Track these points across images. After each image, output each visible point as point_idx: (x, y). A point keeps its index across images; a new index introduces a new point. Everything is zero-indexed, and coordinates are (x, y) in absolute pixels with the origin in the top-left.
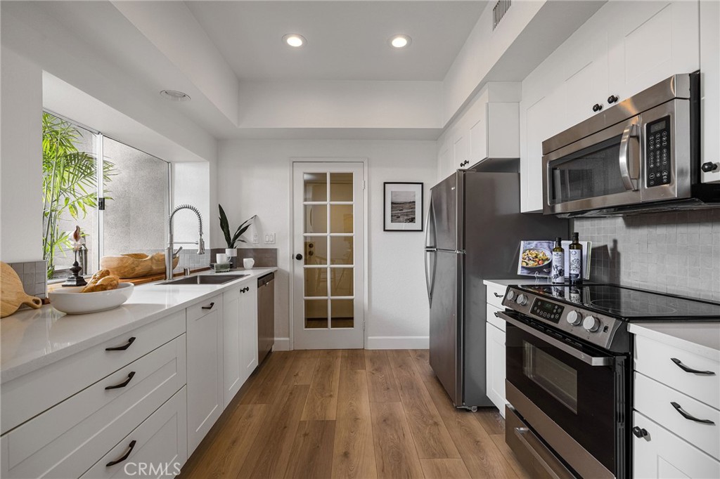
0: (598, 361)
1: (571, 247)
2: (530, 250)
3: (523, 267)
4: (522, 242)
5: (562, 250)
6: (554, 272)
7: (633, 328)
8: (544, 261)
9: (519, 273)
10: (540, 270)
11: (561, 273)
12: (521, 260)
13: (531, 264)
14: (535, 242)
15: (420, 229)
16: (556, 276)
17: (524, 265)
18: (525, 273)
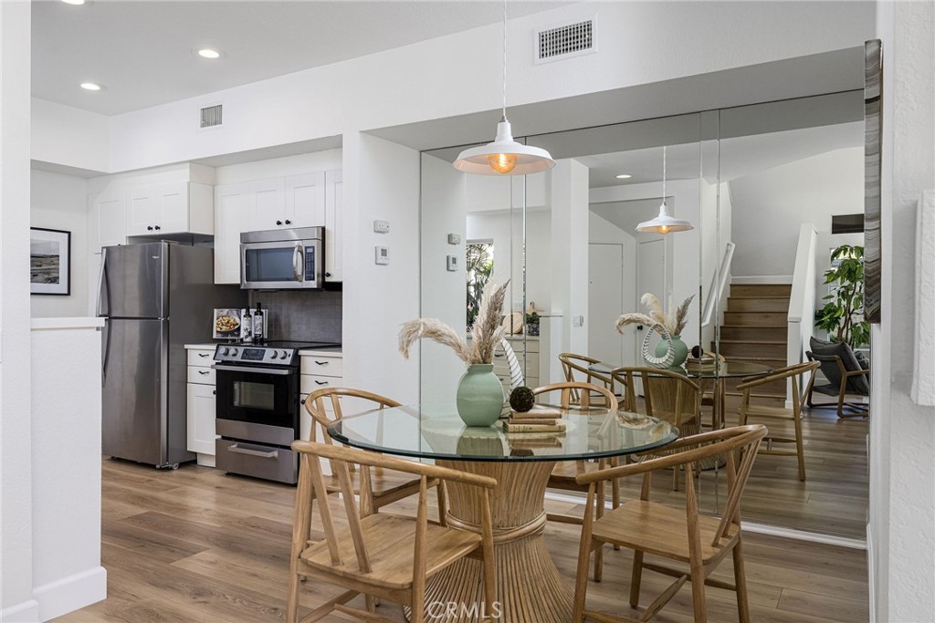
0: (285, 372)
1: (256, 314)
2: (223, 317)
3: (217, 332)
4: (215, 310)
5: (250, 316)
6: (243, 334)
7: (302, 352)
8: (234, 325)
9: (215, 336)
10: (231, 333)
11: (250, 333)
12: (215, 325)
13: (224, 328)
14: (227, 310)
15: (66, 292)
16: (246, 337)
17: (219, 329)
18: (220, 337)
